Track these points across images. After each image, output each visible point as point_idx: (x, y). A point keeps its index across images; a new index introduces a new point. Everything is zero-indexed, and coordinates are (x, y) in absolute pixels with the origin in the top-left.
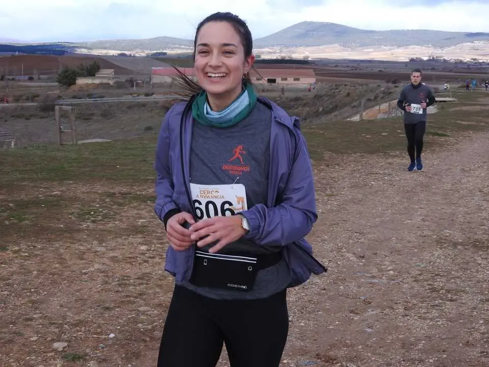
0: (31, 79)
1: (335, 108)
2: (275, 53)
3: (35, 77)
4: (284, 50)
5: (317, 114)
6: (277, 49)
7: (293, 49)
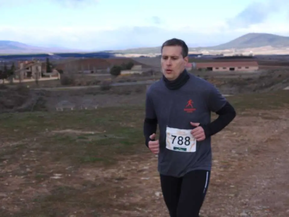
0: (92, 72)
1: (272, 84)
2: (232, 52)
3: (94, 71)
4: (238, 50)
5: (262, 88)
6: (233, 50)
7: (243, 49)
